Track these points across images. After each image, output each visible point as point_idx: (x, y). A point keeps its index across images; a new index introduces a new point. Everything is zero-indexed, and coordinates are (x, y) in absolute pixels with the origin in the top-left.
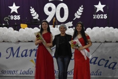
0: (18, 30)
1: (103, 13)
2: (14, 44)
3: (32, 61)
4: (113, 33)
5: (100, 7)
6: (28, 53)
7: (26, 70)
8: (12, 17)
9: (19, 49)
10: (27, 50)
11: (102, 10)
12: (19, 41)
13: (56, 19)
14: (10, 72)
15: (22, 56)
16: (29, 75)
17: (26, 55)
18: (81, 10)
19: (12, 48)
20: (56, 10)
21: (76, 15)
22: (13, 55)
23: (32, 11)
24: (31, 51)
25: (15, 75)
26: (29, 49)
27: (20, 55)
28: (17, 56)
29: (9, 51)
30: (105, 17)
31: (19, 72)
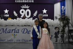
0: (6, 20)
1: (46, 14)
2: (4, 27)
3: (13, 35)
4: (51, 22)
5: (45, 11)
6: (11, 31)
7: (10, 39)
8: (5, 15)
9: (6, 29)
10: (10, 30)
11: (46, 13)
12: (7, 26)
13: (25, 16)
14: (2, 40)
15: (8, 33)
16: (11, 42)
17: (10, 32)
18: (36, 12)
19: (3, 29)
20: (25, 12)
22: (4, 32)
23: (15, 12)
24: (12, 30)
25: (4, 42)
27: (7, 32)
28: (6, 33)
29: (2, 30)
30: (47, 16)
31: (6, 40)
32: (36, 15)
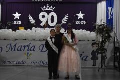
0: (16, 31)
2: (12, 42)
3: (25, 54)
4: (86, 35)
6: (23, 48)
7: (21, 61)
9: (16, 45)
10: (21, 46)
11: (82, 18)
12: (17, 40)
14: (9, 62)
15: (18, 51)
16: (23, 65)
17: (21, 50)
18: (66, 18)
19: (11, 45)
20: (48, 18)
21: (63, 21)
22: (12, 50)
23: (31, 18)
24: (25, 47)
25: (13, 65)
26: (23, 45)
27: (16, 49)
28: (14, 51)
29: (9, 46)
31: (15, 63)
32: (65, 23)
